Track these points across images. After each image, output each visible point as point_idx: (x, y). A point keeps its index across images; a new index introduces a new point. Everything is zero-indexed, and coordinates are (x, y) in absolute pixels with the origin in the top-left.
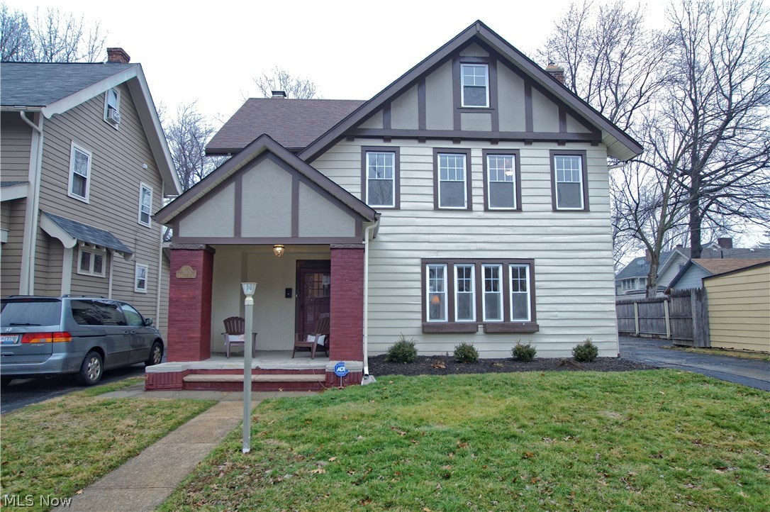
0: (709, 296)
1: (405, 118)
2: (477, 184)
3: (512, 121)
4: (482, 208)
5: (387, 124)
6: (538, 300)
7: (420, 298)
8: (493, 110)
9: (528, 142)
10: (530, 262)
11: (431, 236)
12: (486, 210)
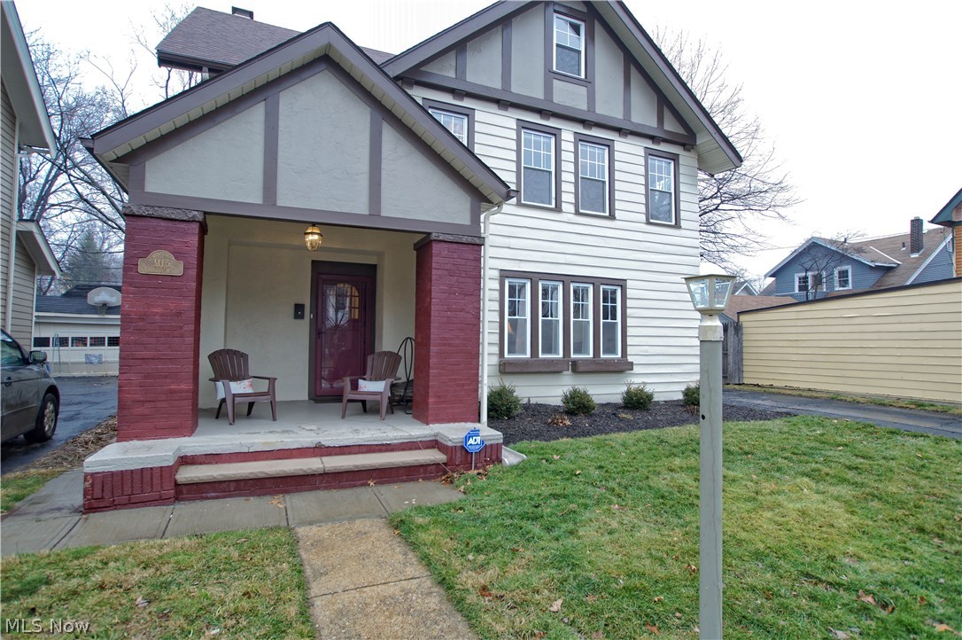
0: (745, 331)
1: (482, 69)
2: (568, 177)
3: (609, 105)
4: (572, 209)
5: (461, 72)
6: (630, 331)
7: (498, 324)
8: (588, 82)
9: (620, 131)
10: (622, 284)
11: (512, 240)
12: (577, 213)
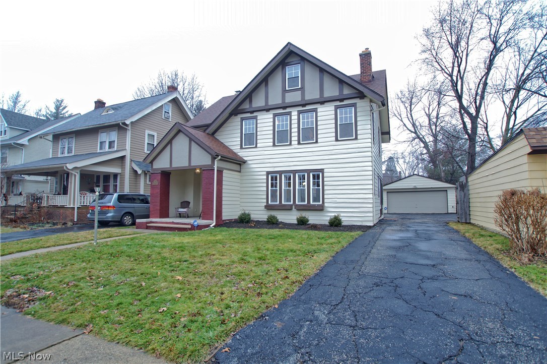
0: (470, 188)
1: (259, 101)
2: (295, 130)
3: (312, 93)
4: (297, 142)
5: (251, 106)
6: (326, 192)
7: (266, 192)
8: (302, 89)
9: (322, 103)
10: (322, 171)
11: (271, 160)
12: (299, 143)
